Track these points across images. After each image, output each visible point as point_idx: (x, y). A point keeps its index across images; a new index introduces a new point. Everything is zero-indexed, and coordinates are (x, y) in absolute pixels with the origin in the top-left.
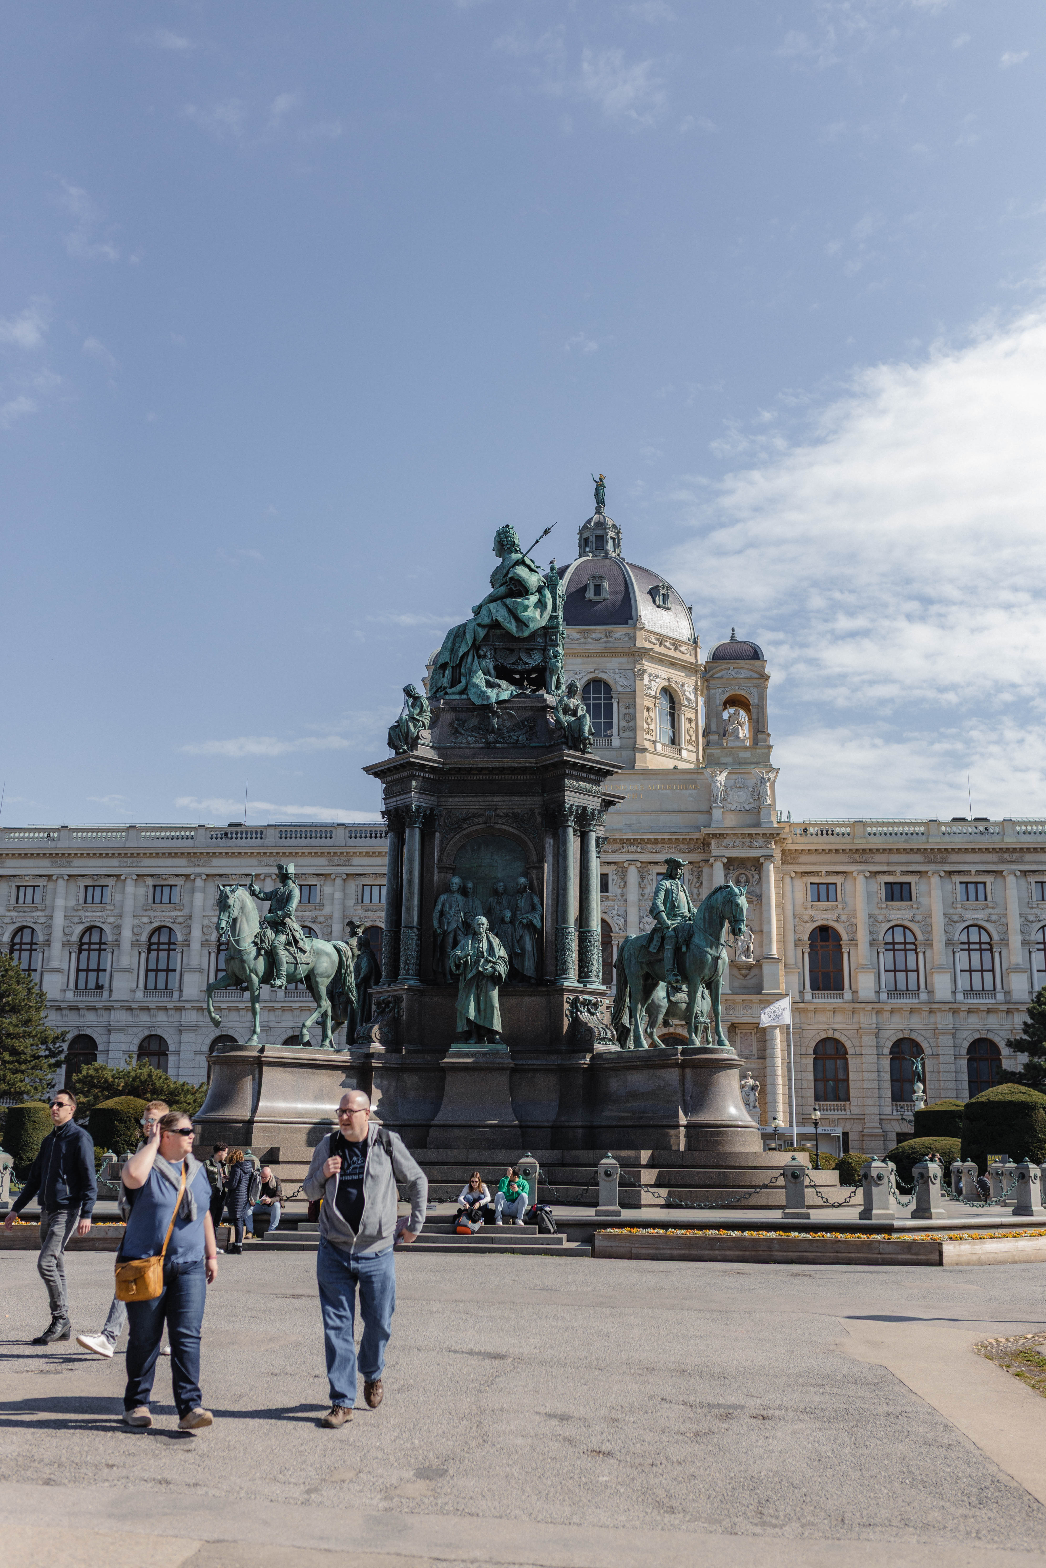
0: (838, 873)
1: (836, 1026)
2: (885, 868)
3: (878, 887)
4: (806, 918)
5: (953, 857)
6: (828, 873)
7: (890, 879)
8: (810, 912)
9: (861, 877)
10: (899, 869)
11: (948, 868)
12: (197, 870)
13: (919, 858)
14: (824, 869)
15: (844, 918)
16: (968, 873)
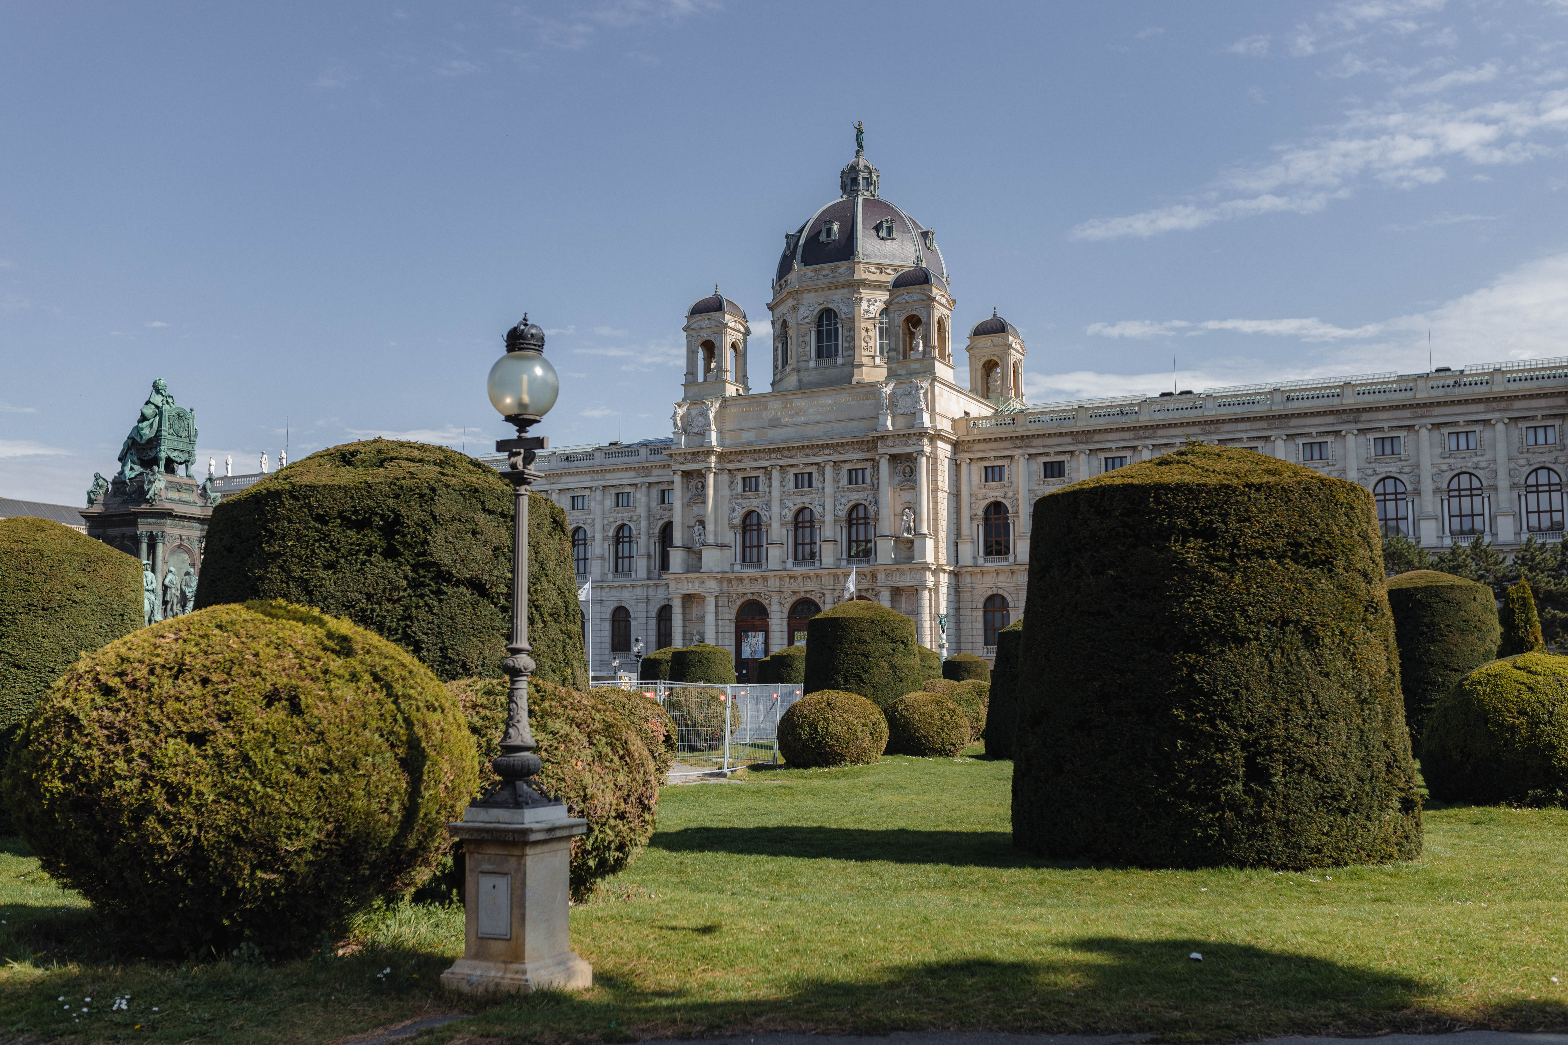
0: (1005, 457)
1: (999, 585)
2: (1041, 451)
3: (1037, 466)
4: (980, 496)
5: (1097, 437)
6: (996, 458)
7: (1047, 459)
8: (984, 491)
9: (1022, 459)
10: (1052, 450)
11: (1092, 447)
12: (553, 486)
13: (1068, 439)
14: (992, 454)
15: (1010, 494)
16: (1110, 449)
